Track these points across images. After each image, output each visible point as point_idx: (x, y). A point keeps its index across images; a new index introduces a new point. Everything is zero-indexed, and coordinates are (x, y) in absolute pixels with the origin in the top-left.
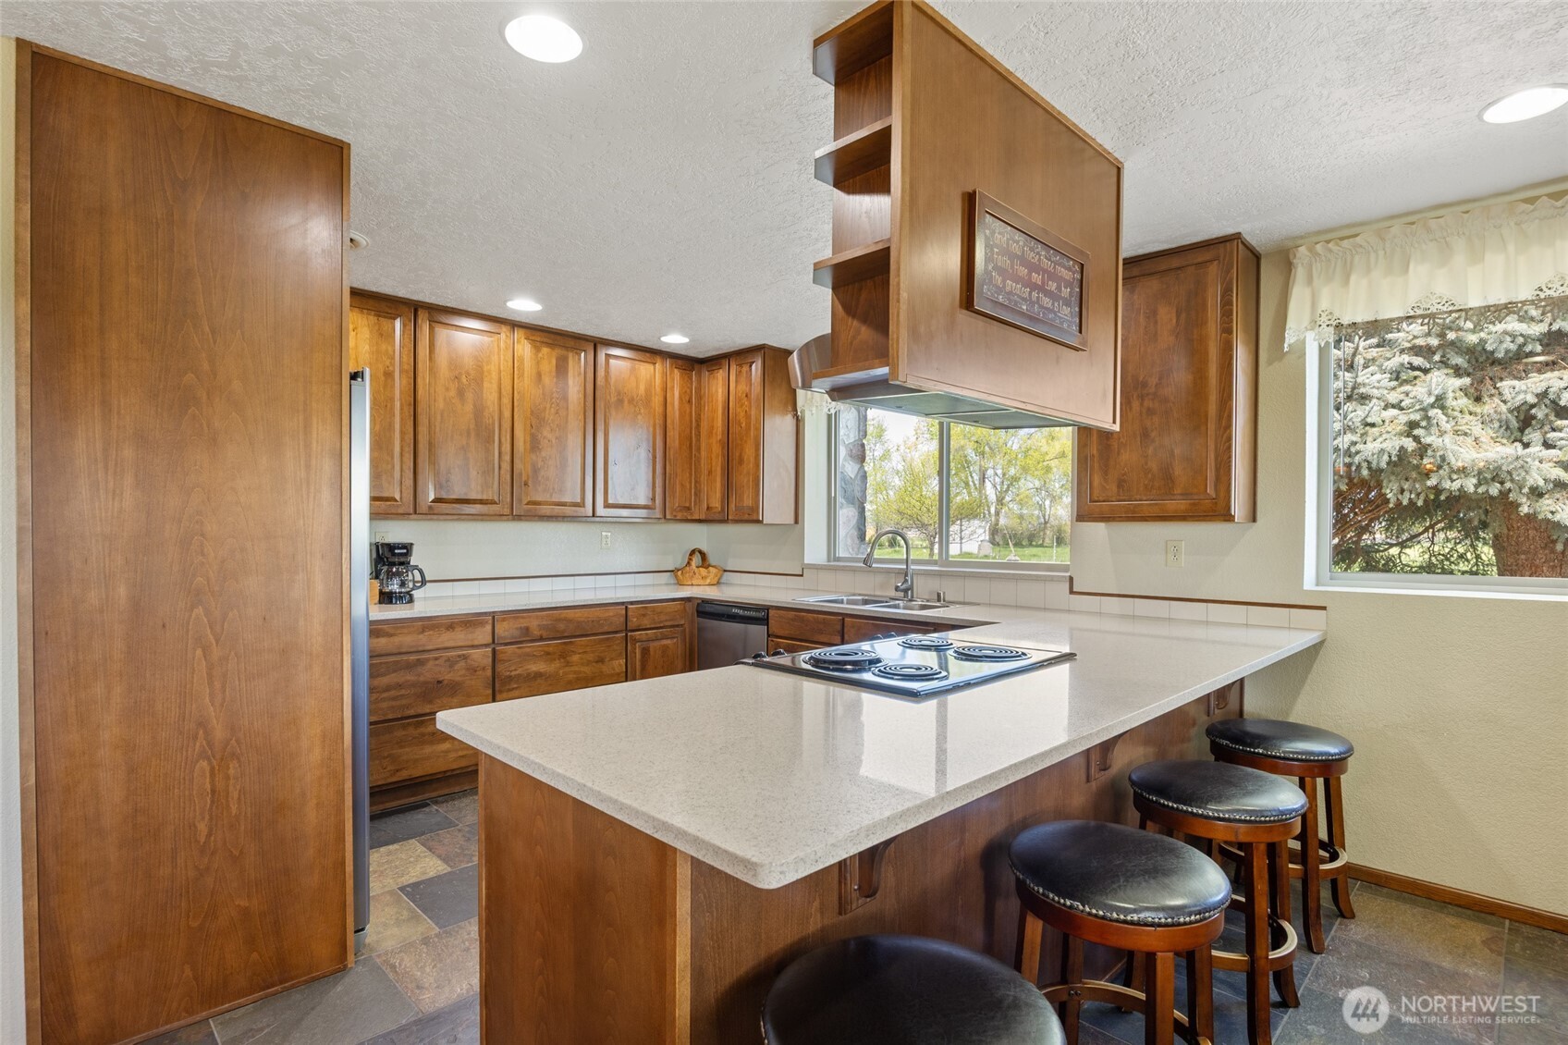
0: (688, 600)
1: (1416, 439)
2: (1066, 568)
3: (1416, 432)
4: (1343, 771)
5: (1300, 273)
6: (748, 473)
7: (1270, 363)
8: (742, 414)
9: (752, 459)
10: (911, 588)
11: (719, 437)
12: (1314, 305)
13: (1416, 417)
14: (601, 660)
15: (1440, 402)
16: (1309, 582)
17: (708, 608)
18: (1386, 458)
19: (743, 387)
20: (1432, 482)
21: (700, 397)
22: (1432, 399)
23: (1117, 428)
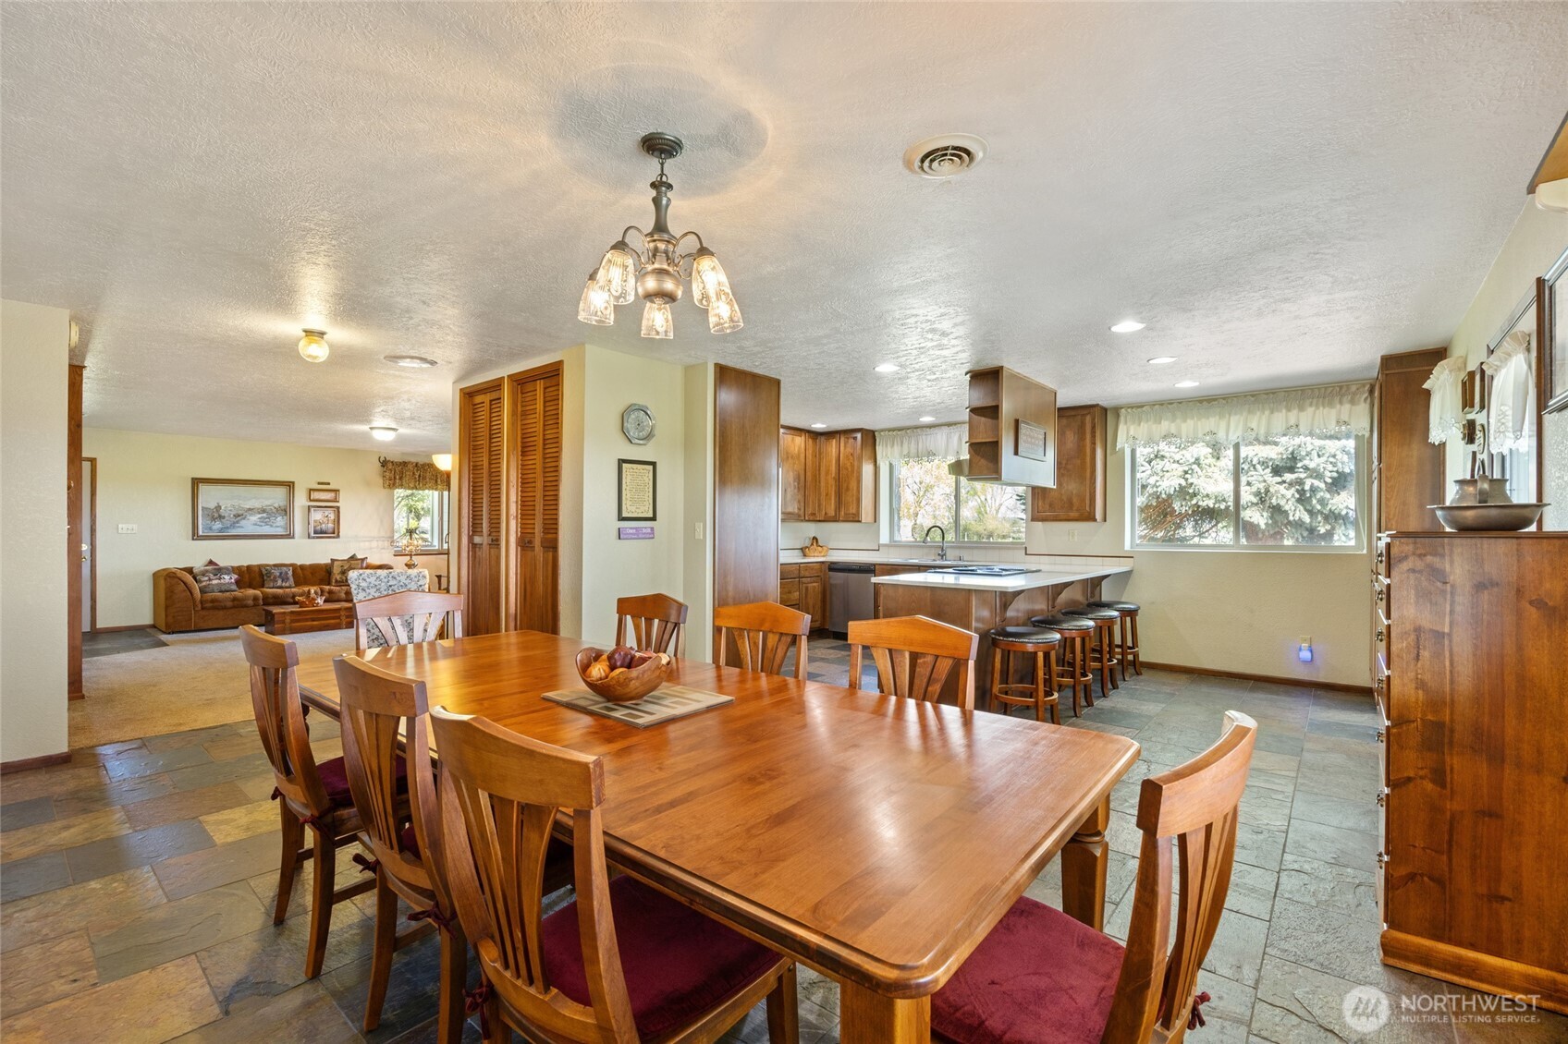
0: (823, 562)
1: (1186, 480)
2: (1023, 543)
3: (1187, 476)
4: (1137, 615)
5: (1122, 418)
6: (853, 495)
7: (1111, 454)
8: (849, 464)
9: (855, 488)
10: (945, 555)
11: (833, 475)
12: (1128, 433)
13: (1186, 469)
14: (790, 592)
15: (1197, 462)
16: (1127, 546)
17: (835, 566)
18: (1173, 489)
19: (849, 450)
20: (1194, 502)
21: (820, 454)
22: (1193, 460)
23: (1055, 487)
